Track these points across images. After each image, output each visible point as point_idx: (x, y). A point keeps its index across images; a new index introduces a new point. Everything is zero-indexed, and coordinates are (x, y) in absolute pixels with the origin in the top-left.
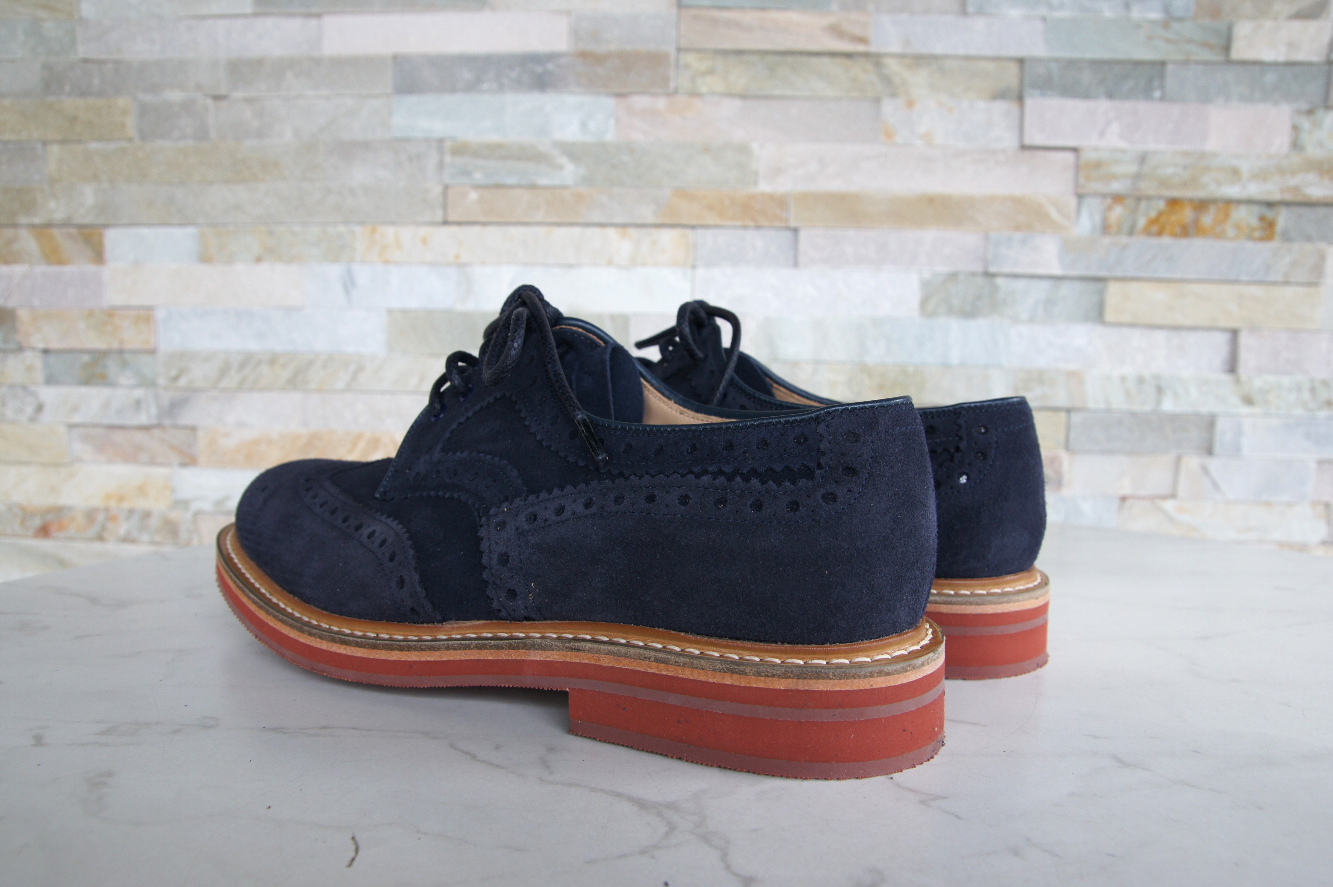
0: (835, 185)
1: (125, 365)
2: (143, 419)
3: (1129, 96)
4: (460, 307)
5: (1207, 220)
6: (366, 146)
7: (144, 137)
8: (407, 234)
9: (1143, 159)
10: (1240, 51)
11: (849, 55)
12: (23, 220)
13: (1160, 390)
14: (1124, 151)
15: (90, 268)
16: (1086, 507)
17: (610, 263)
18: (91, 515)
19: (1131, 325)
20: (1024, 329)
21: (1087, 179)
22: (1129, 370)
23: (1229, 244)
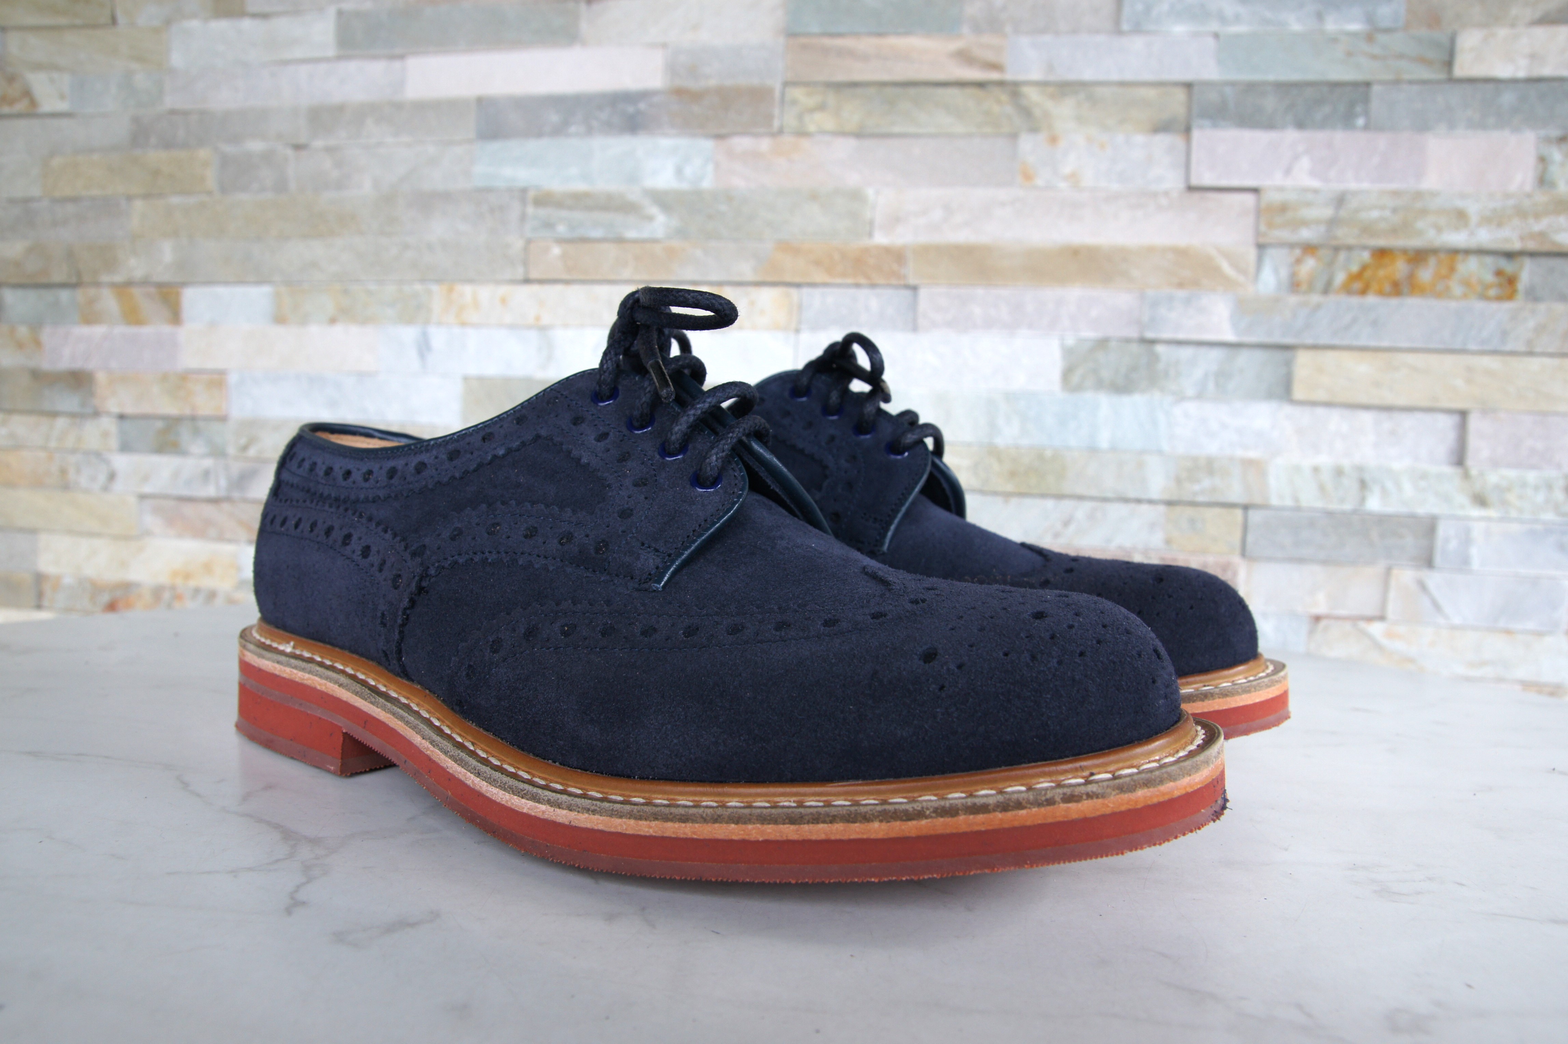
0: (962, 236)
1: (197, 432)
2: (211, 491)
3: (1324, 124)
4: (540, 375)
5: (1425, 274)
6: (446, 197)
7: (224, 190)
8: (486, 293)
9: (1340, 200)
10: (1464, 67)
11: (981, 85)
12: (105, 278)
13: (1363, 485)
14: (1316, 191)
15: (167, 329)
16: (1268, 628)
18: (157, 592)
19: (1328, 404)
20: (1191, 407)
21: (1270, 225)
22: (1324, 460)
23: (1453, 304)
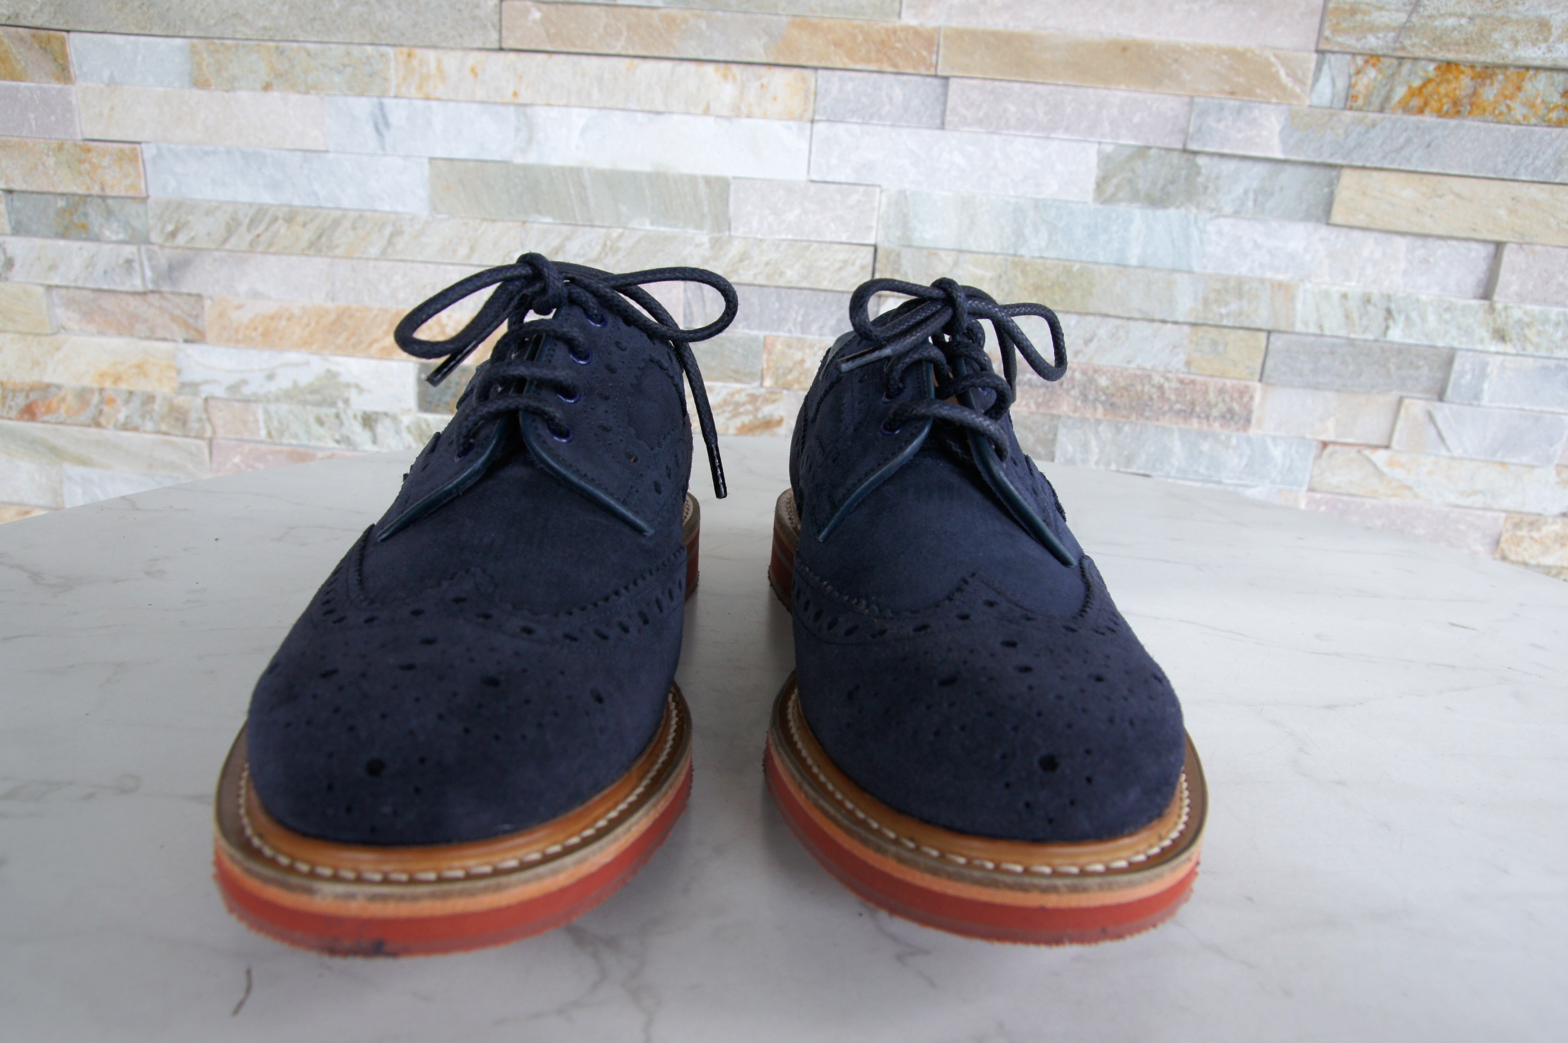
0: (1001, 23)
1: (109, 213)
2: (137, 284)
4: (519, 160)
5: (1489, 93)
8: (452, 62)
9: (1415, 4)
13: (1389, 314)
15: (54, 87)
16: (1276, 452)
17: (707, 112)
18: (83, 395)
19: (1365, 229)
20: (1225, 224)
21: (1335, 30)
22: (1353, 287)
23: (1513, 129)
